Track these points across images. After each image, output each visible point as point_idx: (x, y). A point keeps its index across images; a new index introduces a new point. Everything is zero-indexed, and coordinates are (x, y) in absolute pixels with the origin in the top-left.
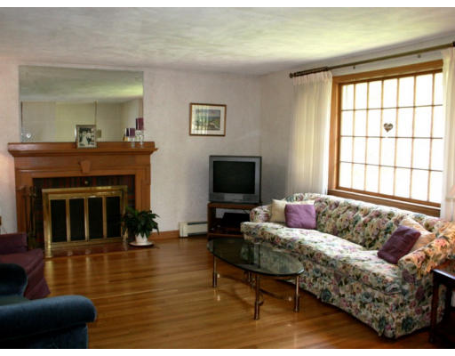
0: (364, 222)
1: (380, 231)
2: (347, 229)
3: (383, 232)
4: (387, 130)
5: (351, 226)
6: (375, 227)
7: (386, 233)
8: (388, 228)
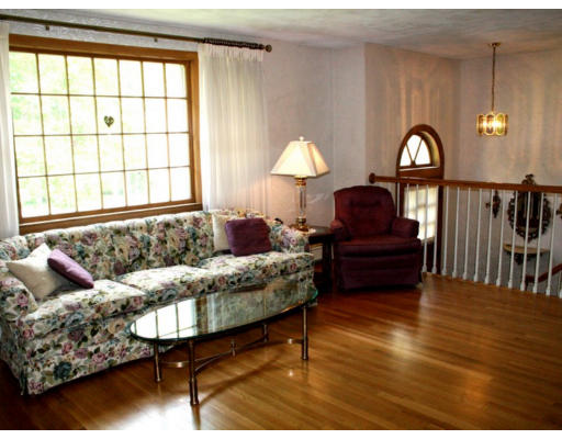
0: (159, 239)
1: (187, 240)
2: (141, 257)
3: (191, 241)
4: (109, 125)
5: (144, 251)
6: (177, 238)
7: (195, 240)
8: (194, 234)
